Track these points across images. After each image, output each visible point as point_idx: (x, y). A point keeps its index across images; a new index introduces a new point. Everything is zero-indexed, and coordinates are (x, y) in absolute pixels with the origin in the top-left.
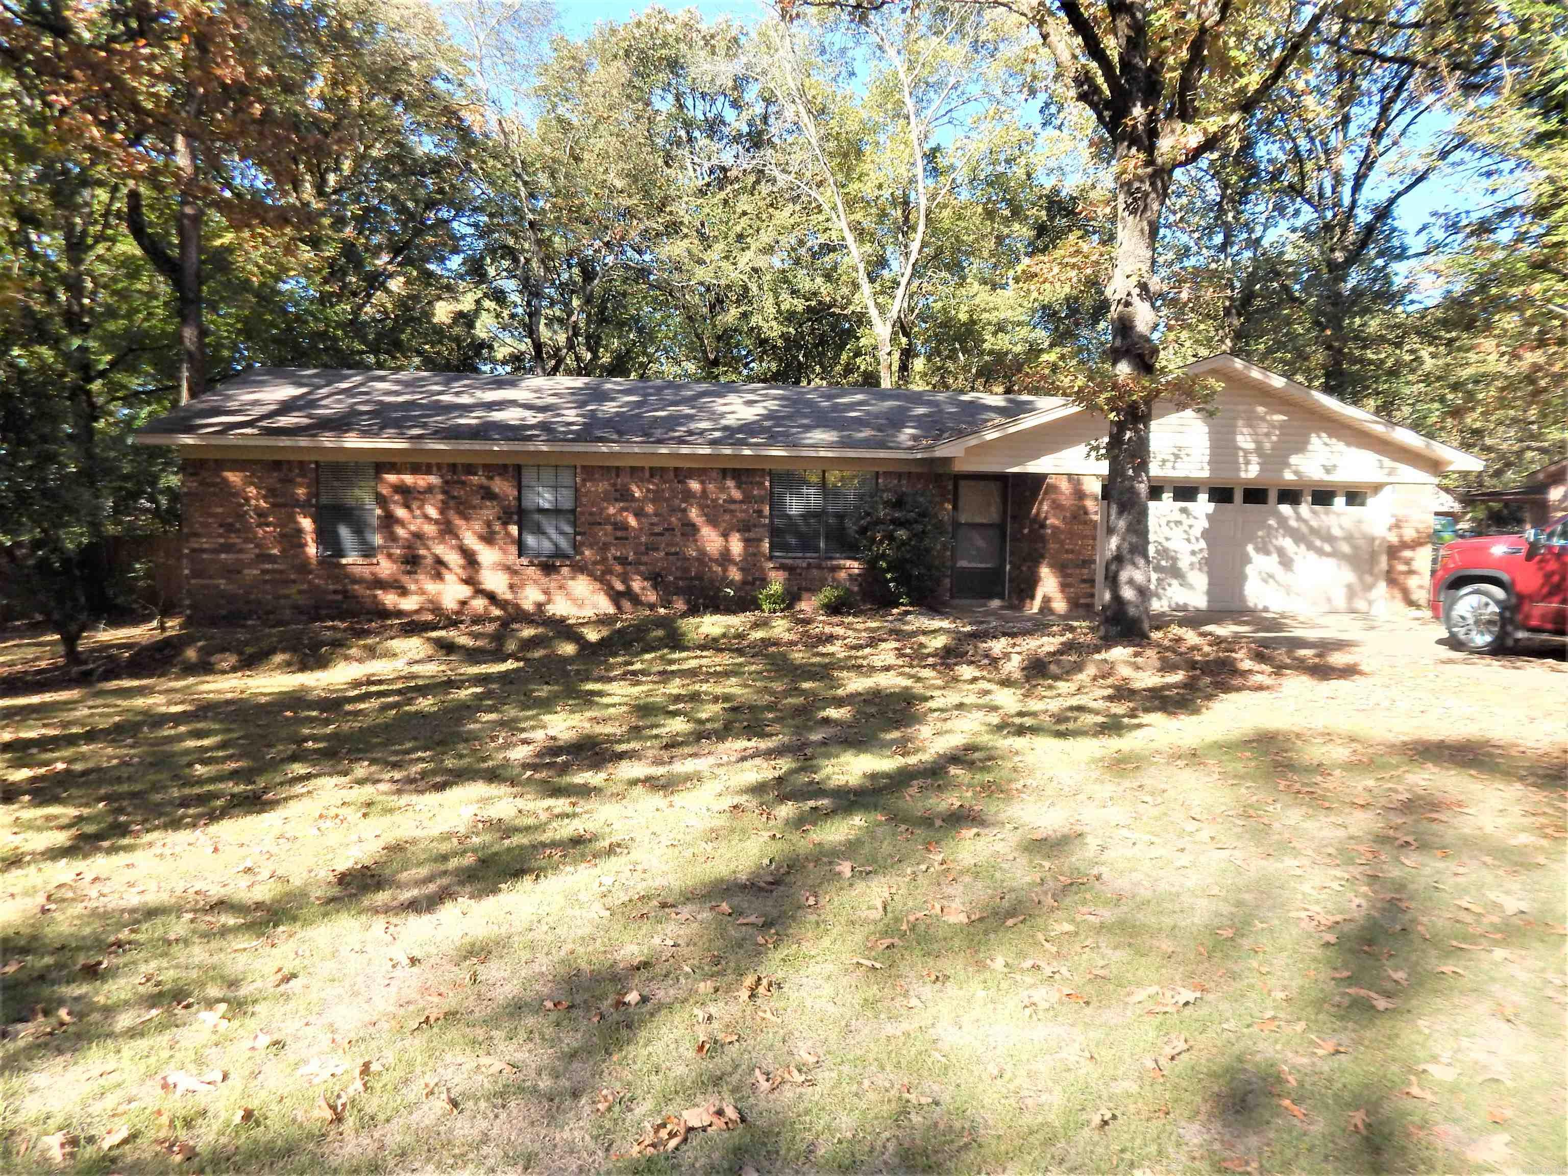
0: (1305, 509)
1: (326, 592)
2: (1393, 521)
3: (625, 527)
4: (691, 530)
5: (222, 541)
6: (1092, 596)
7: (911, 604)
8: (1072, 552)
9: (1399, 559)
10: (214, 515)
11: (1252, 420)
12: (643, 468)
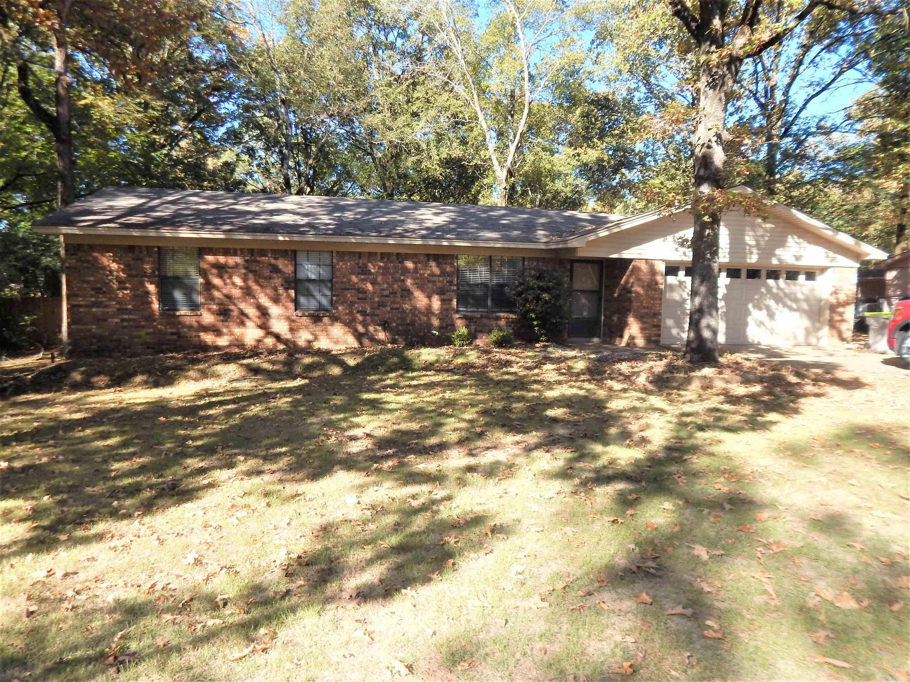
0: (782, 282)
1: (166, 334)
2: (833, 289)
3: (365, 292)
4: (407, 293)
5: (93, 299)
6: (659, 335)
7: (547, 341)
8: (647, 308)
9: (836, 312)
10: (88, 282)
11: (754, 227)
12: (376, 253)
